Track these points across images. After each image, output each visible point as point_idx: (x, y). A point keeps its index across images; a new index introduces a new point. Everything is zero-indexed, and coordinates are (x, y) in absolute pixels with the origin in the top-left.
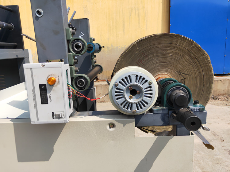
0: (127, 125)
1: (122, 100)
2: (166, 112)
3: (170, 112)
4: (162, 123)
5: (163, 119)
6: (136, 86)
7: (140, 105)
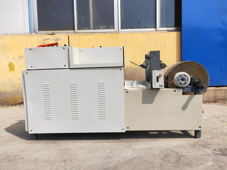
0: (180, 91)
1: (179, 82)
2: (192, 87)
3: (194, 87)
4: (191, 91)
5: (191, 90)
6: (184, 77)
7: (185, 84)
